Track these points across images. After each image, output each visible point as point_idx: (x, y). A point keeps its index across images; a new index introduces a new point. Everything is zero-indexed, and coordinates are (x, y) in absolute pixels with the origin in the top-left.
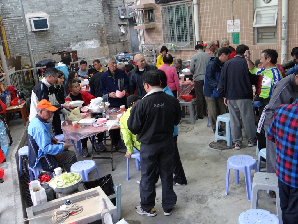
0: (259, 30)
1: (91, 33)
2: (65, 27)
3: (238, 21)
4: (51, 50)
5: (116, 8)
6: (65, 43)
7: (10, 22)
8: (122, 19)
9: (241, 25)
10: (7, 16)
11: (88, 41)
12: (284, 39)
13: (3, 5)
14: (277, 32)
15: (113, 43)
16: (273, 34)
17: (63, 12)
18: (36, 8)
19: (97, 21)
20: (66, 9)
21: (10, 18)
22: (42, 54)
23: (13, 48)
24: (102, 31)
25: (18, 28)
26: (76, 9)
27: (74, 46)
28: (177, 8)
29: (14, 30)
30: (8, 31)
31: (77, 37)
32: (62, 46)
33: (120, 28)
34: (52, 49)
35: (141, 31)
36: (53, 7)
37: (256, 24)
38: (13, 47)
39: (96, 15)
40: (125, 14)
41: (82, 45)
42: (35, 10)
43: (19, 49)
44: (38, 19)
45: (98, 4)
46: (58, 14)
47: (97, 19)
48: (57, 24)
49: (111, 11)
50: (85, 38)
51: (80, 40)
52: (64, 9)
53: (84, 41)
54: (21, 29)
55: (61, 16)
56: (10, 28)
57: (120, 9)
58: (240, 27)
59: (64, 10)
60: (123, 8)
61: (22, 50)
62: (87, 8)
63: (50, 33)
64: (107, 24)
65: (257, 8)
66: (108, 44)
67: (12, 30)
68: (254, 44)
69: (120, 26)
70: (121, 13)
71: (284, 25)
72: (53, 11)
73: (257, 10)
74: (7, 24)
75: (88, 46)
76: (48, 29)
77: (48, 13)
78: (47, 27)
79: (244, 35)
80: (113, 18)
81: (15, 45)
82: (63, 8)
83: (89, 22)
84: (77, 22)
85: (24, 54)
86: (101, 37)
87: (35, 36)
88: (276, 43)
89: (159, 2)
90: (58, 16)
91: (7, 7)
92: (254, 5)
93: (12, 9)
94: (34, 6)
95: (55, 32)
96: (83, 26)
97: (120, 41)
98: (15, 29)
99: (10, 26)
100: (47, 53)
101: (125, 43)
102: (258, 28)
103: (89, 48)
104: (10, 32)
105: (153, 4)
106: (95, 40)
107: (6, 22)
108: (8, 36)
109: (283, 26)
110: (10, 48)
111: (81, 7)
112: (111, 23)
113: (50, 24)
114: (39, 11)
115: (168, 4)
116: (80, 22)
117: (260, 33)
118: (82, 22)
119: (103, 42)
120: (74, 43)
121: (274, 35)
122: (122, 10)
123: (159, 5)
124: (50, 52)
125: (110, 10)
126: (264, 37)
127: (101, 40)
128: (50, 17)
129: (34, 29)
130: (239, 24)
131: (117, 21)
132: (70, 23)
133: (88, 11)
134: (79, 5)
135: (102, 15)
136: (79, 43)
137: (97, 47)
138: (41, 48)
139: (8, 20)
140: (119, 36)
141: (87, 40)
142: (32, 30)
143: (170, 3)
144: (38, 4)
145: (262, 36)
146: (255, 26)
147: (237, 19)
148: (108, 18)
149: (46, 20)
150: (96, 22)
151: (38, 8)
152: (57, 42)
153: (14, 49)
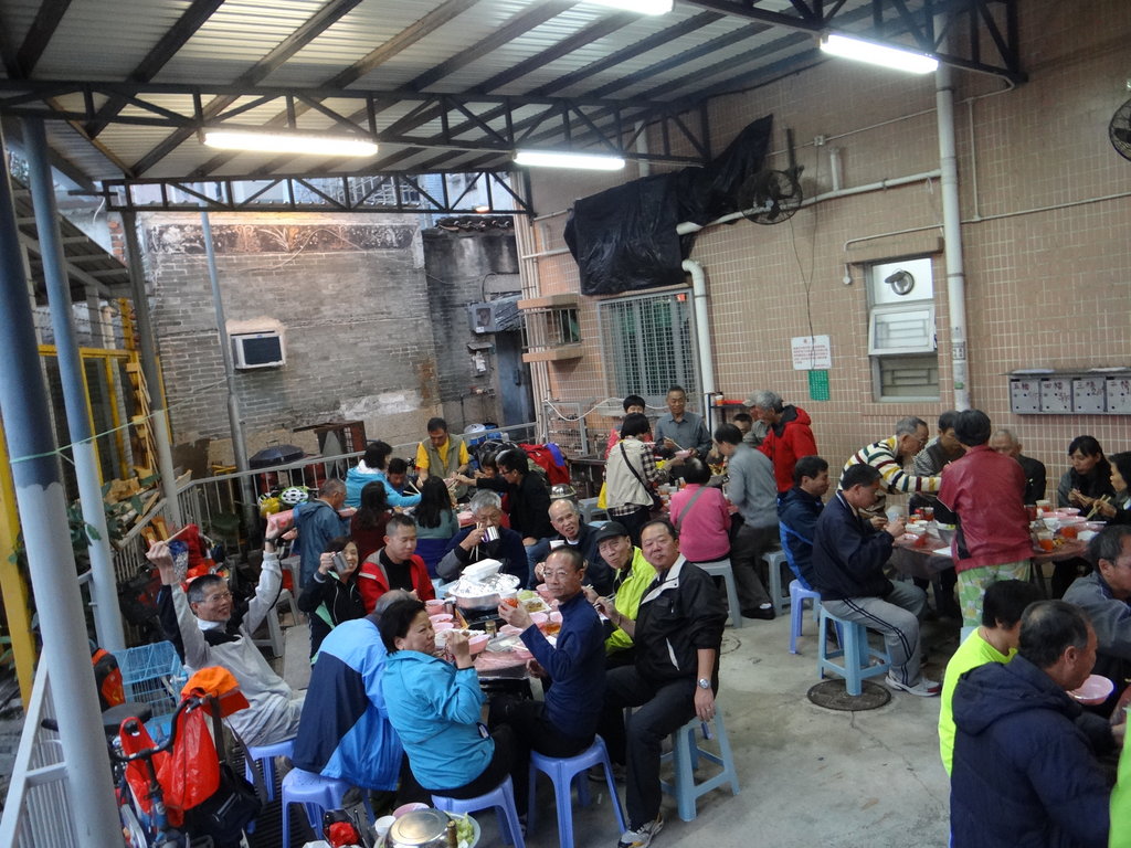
0: (884, 362)
1: (397, 373)
2: (326, 358)
3: (823, 340)
4: (285, 420)
5: (463, 305)
6: (324, 399)
7: (177, 346)
8: (479, 336)
9: (832, 349)
10: (170, 329)
11: (388, 395)
12: (962, 387)
13: (163, 301)
14: (936, 369)
15: (454, 399)
16: (924, 373)
17: (324, 317)
18: (251, 307)
19: (414, 340)
20: (332, 309)
21: (179, 334)
22: (261, 430)
23: (180, 417)
24: (426, 367)
25: (198, 362)
26: (360, 310)
27: (350, 407)
28: (646, 307)
29: (186, 367)
30: (170, 369)
31: (360, 382)
32: (318, 409)
33: (473, 358)
34: (289, 416)
35: (542, 366)
36: (298, 303)
37: (876, 347)
38: (183, 413)
39: (411, 326)
40: (486, 323)
41: (371, 404)
42: (248, 313)
43: (198, 420)
44: (255, 336)
45: (417, 296)
46: (310, 323)
47: (413, 334)
48: (307, 350)
49: (451, 315)
50: (381, 386)
51: (368, 392)
52: (327, 311)
53: (378, 394)
54: (208, 365)
55: (318, 328)
56: (175, 363)
57: (473, 309)
58: (829, 356)
59: (325, 313)
60: (481, 305)
61: (203, 422)
62: (387, 307)
63: (285, 373)
64: (439, 349)
65: (875, 305)
66: (443, 401)
67: (181, 368)
68: (874, 401)
69: (474, 352)
70: (476, 318)
71: (958, 350)
72: (296, 314)
73: (875, 311)
74: (168, 352)
75: (389, 407)
76: (280, 363)
77: (281, 321)
78: (279, 358)
79: (844, 376)
80: (454, 334)
81: (186, 407)
82: (323, 308)
83: (391, 343)
84: (360, 345)
85: (211, 432)
86: (423, 384)
87: (245, 383)
88: (936, 398)
89: (593, 290)
90: (309, 330)
91: (172, 306)
92: (866, 298)
93: (185, 312)
94: (246, 302)
95: (301, 371)
96: (376, 353)
97: (473, 393)
98: (189, 365)
99: (178, 357)
100: (275, 430)
101: (486, 397)
102: (881, 359)
103: (390, 412)
104: (174, 373)
105: (576, 295)
106: (407, 392)
107: (166, 346)
108: (171, 384)
109: (957, 352)
110: (174, 418)
111: (371, 303)
112: (449, 347)
113: (287, 350)
114: (258, 316)
115: (620, 295)
116: (367, 344)
117: (888, 371)
118: (375, 344)
119: (429, 396)
120: (351, 400)
121: (929, 377)
122: (479, 311)
123: (596, 297)
124: (283, 425)
125: (447, 311)
126: (898, 382)
127: (424, 392)
128: (287, 332)
129: (243, 365)
130: (828, 346)
131: (464, 340)
132: (341, 346)
133: (390, 313)
134: (366, 300)
135: (427, 324)
136: (365, 400)
137: (413, 409)
138: (259, 414)
139: (173, 340)
140: (469, 381)
141: (385, 391)
142: (238, 367)
143: (627, 293)
144: (257, 297)
145: (893, 379)
146: (873, 352)
147: (822, 334)
148: (441, 333)
149: (277, 338)
150: (412, 344)
151: (257, 307)
152: (304, 397)
153: (184, 419)
